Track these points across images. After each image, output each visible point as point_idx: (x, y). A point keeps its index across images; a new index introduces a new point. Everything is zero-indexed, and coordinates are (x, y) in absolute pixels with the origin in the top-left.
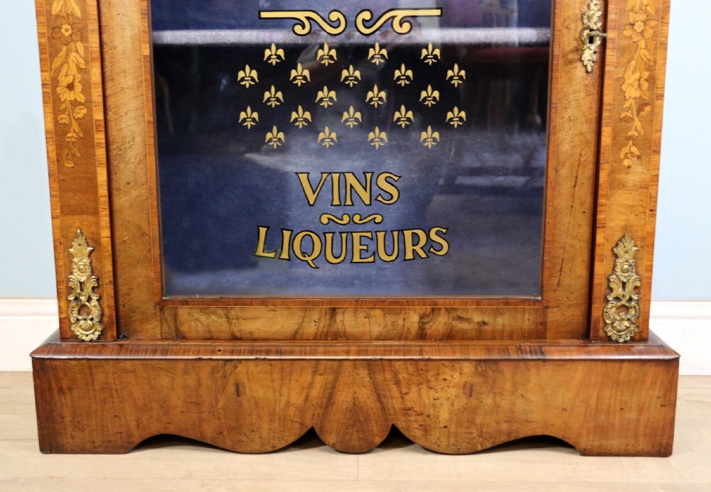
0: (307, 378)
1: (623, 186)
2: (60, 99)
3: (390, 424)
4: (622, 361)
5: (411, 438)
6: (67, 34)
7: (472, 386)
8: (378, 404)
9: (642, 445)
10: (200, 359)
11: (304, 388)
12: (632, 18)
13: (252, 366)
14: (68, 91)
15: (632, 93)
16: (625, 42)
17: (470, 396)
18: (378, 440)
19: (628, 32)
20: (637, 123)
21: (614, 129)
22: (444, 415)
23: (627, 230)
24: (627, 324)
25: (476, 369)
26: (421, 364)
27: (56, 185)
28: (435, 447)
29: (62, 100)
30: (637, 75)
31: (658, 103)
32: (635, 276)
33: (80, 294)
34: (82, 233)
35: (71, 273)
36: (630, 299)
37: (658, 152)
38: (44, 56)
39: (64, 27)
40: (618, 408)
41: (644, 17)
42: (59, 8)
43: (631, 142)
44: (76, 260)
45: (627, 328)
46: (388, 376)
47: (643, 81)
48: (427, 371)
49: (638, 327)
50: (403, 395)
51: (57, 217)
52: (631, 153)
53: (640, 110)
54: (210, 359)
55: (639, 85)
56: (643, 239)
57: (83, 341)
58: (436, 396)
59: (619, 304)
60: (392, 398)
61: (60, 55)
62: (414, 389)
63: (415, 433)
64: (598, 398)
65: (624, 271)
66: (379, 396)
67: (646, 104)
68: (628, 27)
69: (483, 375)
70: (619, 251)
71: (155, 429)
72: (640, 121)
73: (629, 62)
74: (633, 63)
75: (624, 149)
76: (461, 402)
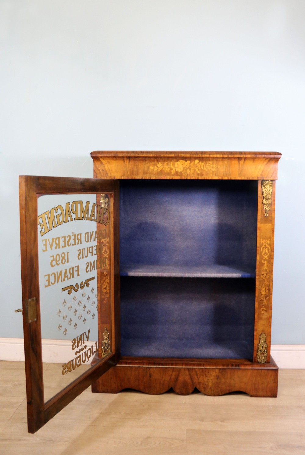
0: (170, 373)
1: (261, 319)
3: (194, 387)
4: (262, 369)
5: (201, 391)
6: (105, 274)
7: (218, 376)
8: (191, 381)
9: (269, 394)
10: (140, 367)
11: (169, 376)
12: (263, 273)
13: (154, 369)
14: (105, 290)
15: (263, 293)
16: (261, 279)
17: (218, 379)
18: (191, 391)
19: (262, 277)
20: (265, 301)
21: (259, 303)
22: (210, 384)
23: (263, 332)
24: (263, 358)
25: (219, 371)
26: (204, 370)
27: (100, 315)
28: (208, 394)
29: (103, 292)
30: (265, 288)
31: (271, 296)
32: (265, 344)
33: (105, 347)
34: (106, 329)
35: (103, 340)
36: (264, 351)
37: (271, 309)
38: (99, 280)
39: (105, 272)
40: (261, 383)
41: (266, 273)
42: (104, 267)
43: (263, 307)
44: (104, 337)
45: (264, 359)
46: (194, 373)
47: (266, 290)
48: (205, 371)
49: (267, 359)
50: (198, 378)
51: (100, 324)
52: (264, 310)
53: (266, 298)
54: (143, 367)
56: (268, 334)
58: (208, 379)
59: (261, 352)
60: (195, 379)
61: (103, 280)
62: (201, 377)
63: (202, 389)
64: (255, 380)
65: (262, 343)
66: (191, 378)
67: (267, 296)
68: (262, 275)
69: (222, 373)
70: (261, 337)
71: (126, 386)
72: (266, 301)
73: (262, 284)
74: (264, 285)
75: (261, 309)
76: (215, 381)
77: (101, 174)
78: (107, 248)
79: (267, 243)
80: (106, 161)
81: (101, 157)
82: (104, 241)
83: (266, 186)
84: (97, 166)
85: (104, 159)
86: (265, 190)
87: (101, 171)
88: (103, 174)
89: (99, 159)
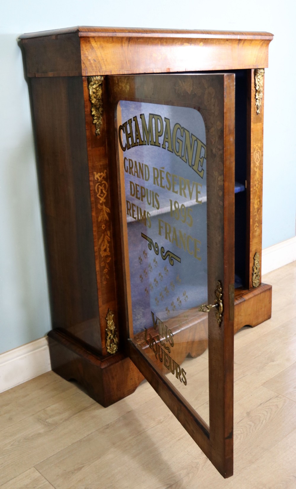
1: (255, 237)
2: (101, 256)
4: (261, 293)
6: (104, 229)
12: (255, 183)
14: (104, 252)
15: (256, 207)
16: (254, 191)
20: (257, 216)
21: (252, 219)
23: (256, 251)
30: (257, 201)
32: (258, 265)
33: (111, 335)
35: (107, 328)
36: (258, 272)
37: (262, 224)
39: (103, 226)
40: (260, 308)
41: (258, 182)
42: (101, 218)
43: (256, 222)
44: (108, 322)
45: (257, 282)
49: (259, 281)
52: (256, 226)
53: (258, 211)
55: (258, 204)
56: (260, 251)
57: (113, 354)
59: (256, 275)
64: (256, 307)
65: (256, 264)
67: (259, 209)
70: (255, 258)
73: (255, 196)
77: (93, 67)
78: (103, 188)
79: (258, 147)
80: (99, 43)
81: (93, 37)
82: (99, 178)
83: (259, 77)
84: (87, 53)
85: (96, 42)
86: (258, 82)
87: (92, 62)
88: (96, 67)
89: (89, 41)
